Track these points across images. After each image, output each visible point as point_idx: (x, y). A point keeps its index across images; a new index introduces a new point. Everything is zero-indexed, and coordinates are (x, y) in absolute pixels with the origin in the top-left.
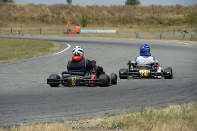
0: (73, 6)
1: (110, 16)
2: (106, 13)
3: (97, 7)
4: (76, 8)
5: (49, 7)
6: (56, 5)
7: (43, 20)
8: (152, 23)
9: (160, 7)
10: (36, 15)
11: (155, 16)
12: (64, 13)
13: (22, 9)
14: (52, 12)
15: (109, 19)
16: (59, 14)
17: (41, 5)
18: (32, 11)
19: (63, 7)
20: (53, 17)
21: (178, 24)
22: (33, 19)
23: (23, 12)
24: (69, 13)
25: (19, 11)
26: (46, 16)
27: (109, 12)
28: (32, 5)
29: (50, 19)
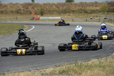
0: (35, 4)
1: (57, 9)
2: (54, 7)
3: (49, 4)
4: (37, 5)
5: (21, 5)
6: (25, 3)
7: (18, 12)
8: (81, 12)
9: (86, 3)
10: (14, 10)
11: (83, 8)
12: (30, 8)
13: (6, 6)
14: (23, 7)
15: (56, 11)
16: (27, 8)
17: (16, 4)
18: (12, 7)
19: (29, 4)
20: (24, 10)
21: (96, 13)
22: (12, 12)
23: (6, 8)
24: (33, 8)
25: (4, 7)
26: (20, 10)
27: (56, 6)
28: (11, 3)
29: (22, 12)
